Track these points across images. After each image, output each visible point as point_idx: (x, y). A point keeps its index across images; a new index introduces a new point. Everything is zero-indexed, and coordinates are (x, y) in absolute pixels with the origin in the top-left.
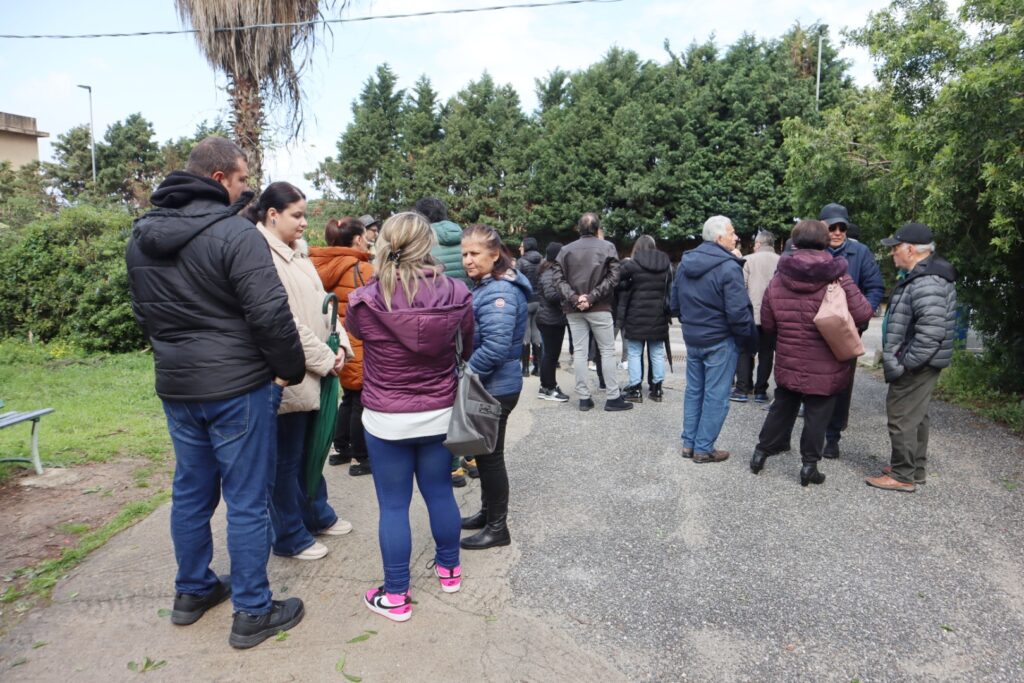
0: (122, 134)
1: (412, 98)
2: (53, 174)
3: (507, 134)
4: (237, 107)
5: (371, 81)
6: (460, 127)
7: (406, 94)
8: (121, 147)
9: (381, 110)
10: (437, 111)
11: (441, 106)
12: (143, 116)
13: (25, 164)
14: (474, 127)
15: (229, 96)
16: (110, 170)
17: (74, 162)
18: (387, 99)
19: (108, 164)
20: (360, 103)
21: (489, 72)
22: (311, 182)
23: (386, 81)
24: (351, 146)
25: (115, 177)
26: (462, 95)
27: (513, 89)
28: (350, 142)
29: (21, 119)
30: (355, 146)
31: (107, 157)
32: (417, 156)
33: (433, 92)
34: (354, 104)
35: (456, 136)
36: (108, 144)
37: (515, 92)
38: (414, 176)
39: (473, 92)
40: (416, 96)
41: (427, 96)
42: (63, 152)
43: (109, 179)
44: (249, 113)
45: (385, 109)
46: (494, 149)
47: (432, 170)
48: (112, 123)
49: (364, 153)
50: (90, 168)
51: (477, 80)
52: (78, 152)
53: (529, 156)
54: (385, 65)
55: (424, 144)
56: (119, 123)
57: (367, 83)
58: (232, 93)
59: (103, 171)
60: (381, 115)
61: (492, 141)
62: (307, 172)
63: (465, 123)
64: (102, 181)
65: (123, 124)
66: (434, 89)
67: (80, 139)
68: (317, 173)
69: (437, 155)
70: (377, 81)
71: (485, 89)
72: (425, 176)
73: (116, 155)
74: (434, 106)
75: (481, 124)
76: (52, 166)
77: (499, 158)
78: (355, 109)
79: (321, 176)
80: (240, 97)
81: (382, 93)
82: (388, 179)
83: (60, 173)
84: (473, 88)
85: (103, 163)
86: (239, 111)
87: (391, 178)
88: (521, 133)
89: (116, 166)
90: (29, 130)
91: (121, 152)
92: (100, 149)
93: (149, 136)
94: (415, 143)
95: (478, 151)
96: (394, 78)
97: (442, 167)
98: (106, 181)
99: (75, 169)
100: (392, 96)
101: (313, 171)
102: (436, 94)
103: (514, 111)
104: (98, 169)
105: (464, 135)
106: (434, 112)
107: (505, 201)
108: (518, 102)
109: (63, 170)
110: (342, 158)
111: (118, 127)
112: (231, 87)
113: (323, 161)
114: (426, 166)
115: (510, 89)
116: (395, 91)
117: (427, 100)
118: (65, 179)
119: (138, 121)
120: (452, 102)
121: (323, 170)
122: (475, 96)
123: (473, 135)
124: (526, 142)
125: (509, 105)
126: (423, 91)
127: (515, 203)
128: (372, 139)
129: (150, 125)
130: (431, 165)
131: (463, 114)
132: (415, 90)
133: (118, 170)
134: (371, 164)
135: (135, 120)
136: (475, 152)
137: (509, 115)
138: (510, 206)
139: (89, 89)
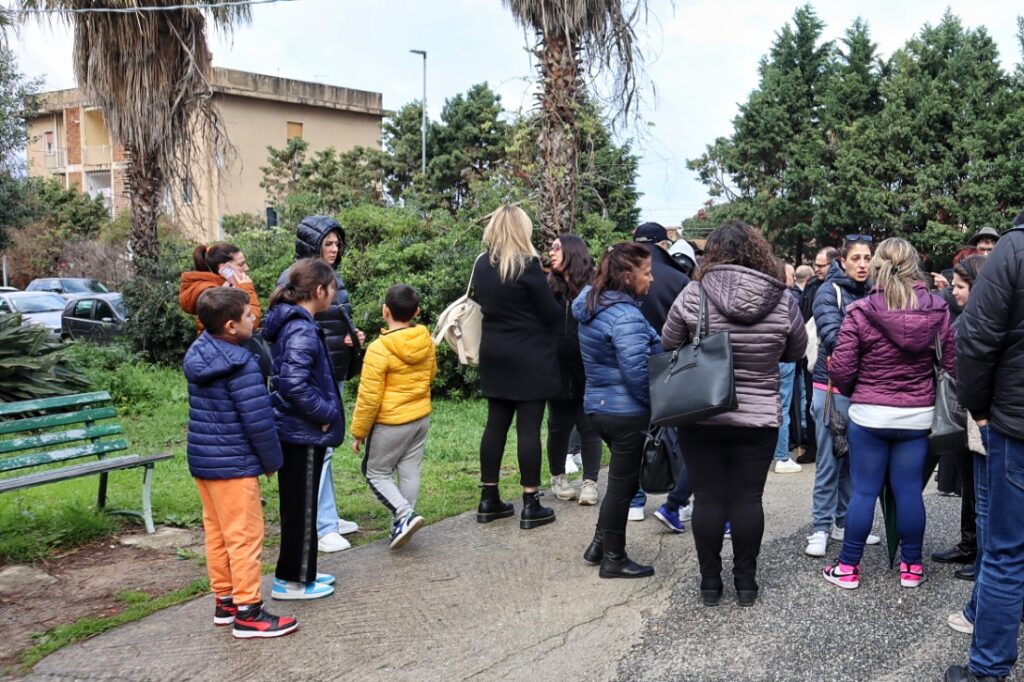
0: (460, 109)
1: (841, 53)
2: (377, 164)
3: (974, 102)
4: (545, 74)
5: (786, 31)
6: (906, 92)
7: (833, 48)
8: (458, 127)
9: (798, 71)
10: (875, 70)
11: (881, 62)
12: (490, 88)
13: (346, 153)
14: (927, 92)
15: (536, 60)
16: (444, 158)
17: (402, 148)
18: (807, 54)
19: (443, 151)
20: (771, 60)
21: (954, 13)
22: (696, 173)
23: (807, 27)
24: (751, 123)
25: (449, 168)
26: (912, 45)
27: (988, 35)
28: (749, 117)
29: (365, 95)
30: (755, 122)
31: (441, 141)
32: (841, 135)
33: (871, 44)
34: (764, 63)
35: (898, 107)
36: (445, 124)
37: (990, 40)
38: (836, 164)
39: (929, 42)
40: (847, 51)
41: (862, 48)
42: (391, 136)
43: (441, 170)
44: (560, 82)
45: (803, 69)
46: (954, 124)
47: (861, 155)
48: (451, 96)
49: (767, 131)
50: (420, 157)
51: (936, 23)
52: (409, 136)
53: (1003, 133)
54: (807, 7)
55: (852, 118)
56: (459, 97)
57: (781, 34)
58: (540, 55)
59: (435, 159)
60: (797, 78)
61: (952, 111)
62: (692, 159)
63: (914, 86)
64: (433, 172)
65: (465, 97)
66: (873, 39)
67: (412, 119)
68: (705, 161)
69: (871, 133)
70: (794, 29)
71: (948, 37)
72: (851, 164)
73: (452, 139)
74: (872, 63)
75: (937, 87)
76: (376, 153)
77: (960, 138)
78: (763, 70)
79: (711, 165)
80: (551, 61)
81: (800, 46)
82: (799, 169)
83: (384, 163)
84: (930, 35)
85: (436, 149)
86: (548, 80)
87: (803, 167)
88: (994, 101)
89: (450, 153)
90: (373, 108)
91: (459, 135)
92: (435, 130)
93: (495, 114)
94: (839, 117)
95: (931, 127)
96: (819, 26)
97: (877, 151)
98: (438, 173)
99: (402, 158)
100: (814, 51)
101: (699, 157)
102: (875, 46)
103: (987, 67)
104: (430, 156)
105: (911, 104)
106: (872, 71)
107: (967, 201)
108: (994, 54)
109: (389, 158)
110: (738, 139)
111: (458, 100)
112: (541, 48)
113: (713, 144)
114: (853, 150)
115: (983, 35)
116: (818, 44)
117: (861, 54)
118: (390, 171)
119: (483, 93)
120: (899, 56)
121: (713, 156)
122: (931, 47)
123: (924, 103)
124: (1001, 113)
125: (981, 58)
126: (856, 42)
127: (980, 204)
128: (780, 110)
129: (498, 99)
130: (861, 148)
131: (911, 73)
132: (845, 41)
133: (452, 159)
134: (778, 147)
135: (479, 92)
136: (926, 129)
137: (979, 74)
138: (974, 208)
139: (424, 54)
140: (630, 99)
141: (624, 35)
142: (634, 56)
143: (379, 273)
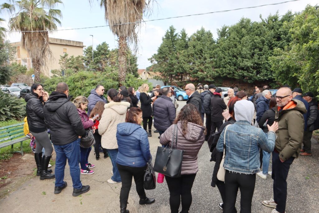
0: (100, 47)
1: (180, 36)
2: (83, 59)
3: (208, 47)
4: (120, 45)
5: (168, 31)
6: (193, 44)
7: (178, 34)
8: (100, 51)
9: (170, 40)
10: (187, 39)
11: (188, 38)
12: (106, 43)
13: (76, 57)
14: (197, 45)
15: (118, 42)
16: (97, 58)
17: (88, 56)
18: (172, 36)
19: (97, 56)
20: (165, 37)
21: (203, 27)
22: (150, 61)
23: (172, 30)
24: (161, 51)
25: (98, 60)
26: (194, 34)
27: (211, 32)
28: (160, 50)
29: (80, 43)
30: (162, 51)
31: (96, 54)
32: (180, 53)
33: (186, 34)
34: (163, 38)
35: (192, 47)
36: (97, 50)
37: (211, 33)
38: (179, 60)
39: (198, 34)
40: (181, 35)
41: (184, 35)
42: (86, 53)
43: (96, 60)
44: (123, 47)
45: (171, 39)
46: (203, 51)
47: (184, 58)
48: (98, 45)
49: (164, 53)
50: (92, 57)
51: (200, 29)
52: (89, 53)
53: (214, 53)
54: (172, 26)
55: (182, 50)
56: (100, 45)
57: (167, 32)
59: (95, 58)
60: (170, 41)
61: (203, 49)
62: (149, 58)
63: (194, 43)
64: (95, 61)
65: (101, 45)
66: (186, 33)
67: (90, 49)
68: (152, 58)
69: (186, 53)
70: (169, 31)
71: (202, 32)
72: (182, 60)
73: (98, 54)
74: (186, 38)
75: (199, 43)
76: (83, 57)
77: (205, 54)
78: (163, 39)
79: (153, 59)
80: (121, 42)
81: (171, 34)
82: (171, 61)
83: (84, 59)
84: (198, 32)
85: (95, 56)
86: (120, 46)
87: (172, 60)
88: (212, 46)
89: (98, 57)
90: (81, 45)
91: (100, 53)
92: (95, 52)
93: (107, 48)
94: (180, 50)
95: (198, 52)
96: (175, 30)
97: (187, 57)
98: (96, 61)
99: (88, 58)
100: (174, 35)
101: (150, 58)
102: (187, 34)
103: (210, 39)
104: (94, 57)
105: (194, 47)
106: (186, 40)
107: (206, 68)
108: (212, 36)
109: (85, 58)
110: (158, 54)
111: (100, 46)
112: (119, 40)
113: (153, 55)
114: (182, 57)
115: (210, 32)
116: (175, 34)
117: (184, 36)
118: (86, 61)
119: (105, 44)
120: (192, 37)
121: (153, 58)
122: (199, 35)
123: (197, 47)
124: (213, 49)
125: (209, 37)
127: (209, 68)
128: (167, 48)
129: (108, 45)
130: (184, 56)
131: (195, 40)
132: (181, 33)
133: (98, 58)
134: (166, 56)
135: (104, 44)
136: (197, 52)
137: (209, 40)
138: (207, 69)
139: (93, 36)
140: (137, 50)
141: (135, 37)
142: (138, 41)
143: (86, 86)
